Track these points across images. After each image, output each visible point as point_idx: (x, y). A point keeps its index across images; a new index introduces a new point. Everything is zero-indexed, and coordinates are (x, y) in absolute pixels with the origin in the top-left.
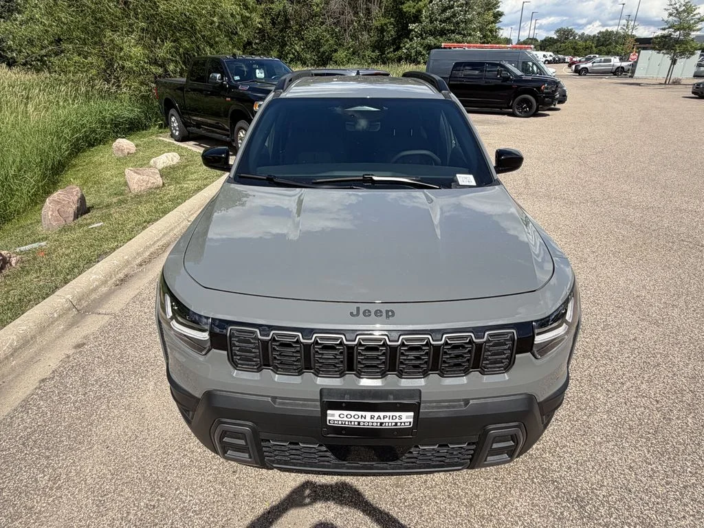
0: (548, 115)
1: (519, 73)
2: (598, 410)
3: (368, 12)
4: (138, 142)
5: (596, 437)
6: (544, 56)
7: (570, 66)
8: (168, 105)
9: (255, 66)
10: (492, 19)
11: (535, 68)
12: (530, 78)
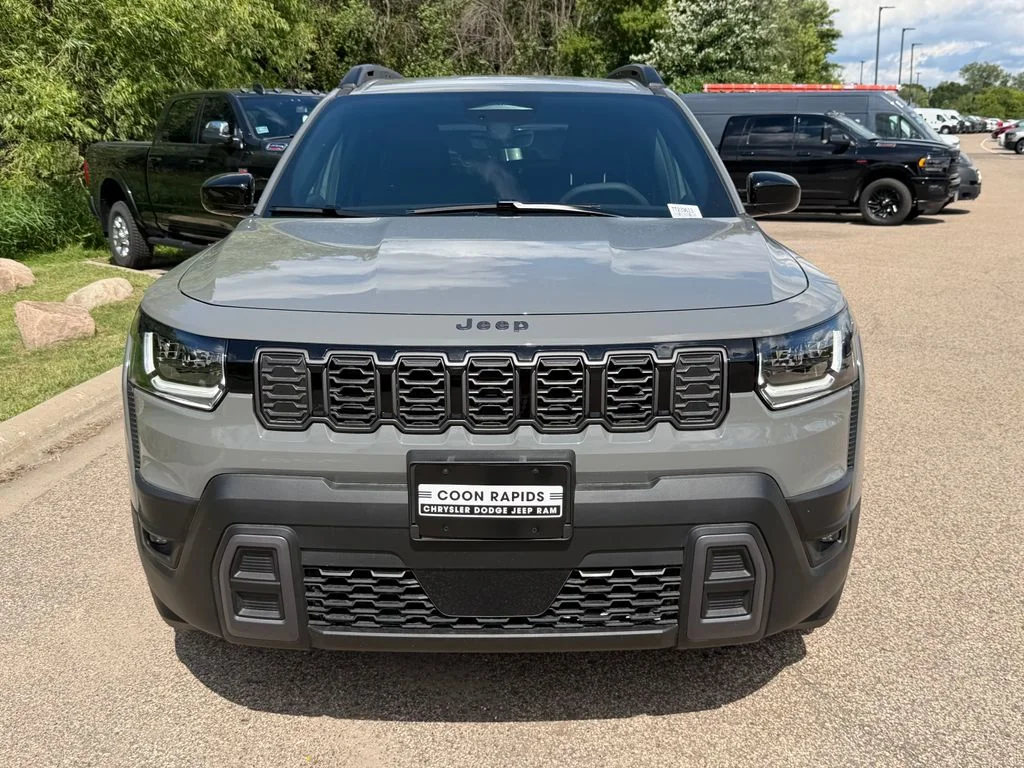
0: (942, 221)
1: (870, 135)
2: (968, 637)
3: (546, 32)
4: (40, 269)
5: (955, 671)
6: (939, 117)
7: (996, 134)
8: (111, 193)
9: (300, 109)
10: (815, 40)
11: (905, 128)
12: (893, 144)
